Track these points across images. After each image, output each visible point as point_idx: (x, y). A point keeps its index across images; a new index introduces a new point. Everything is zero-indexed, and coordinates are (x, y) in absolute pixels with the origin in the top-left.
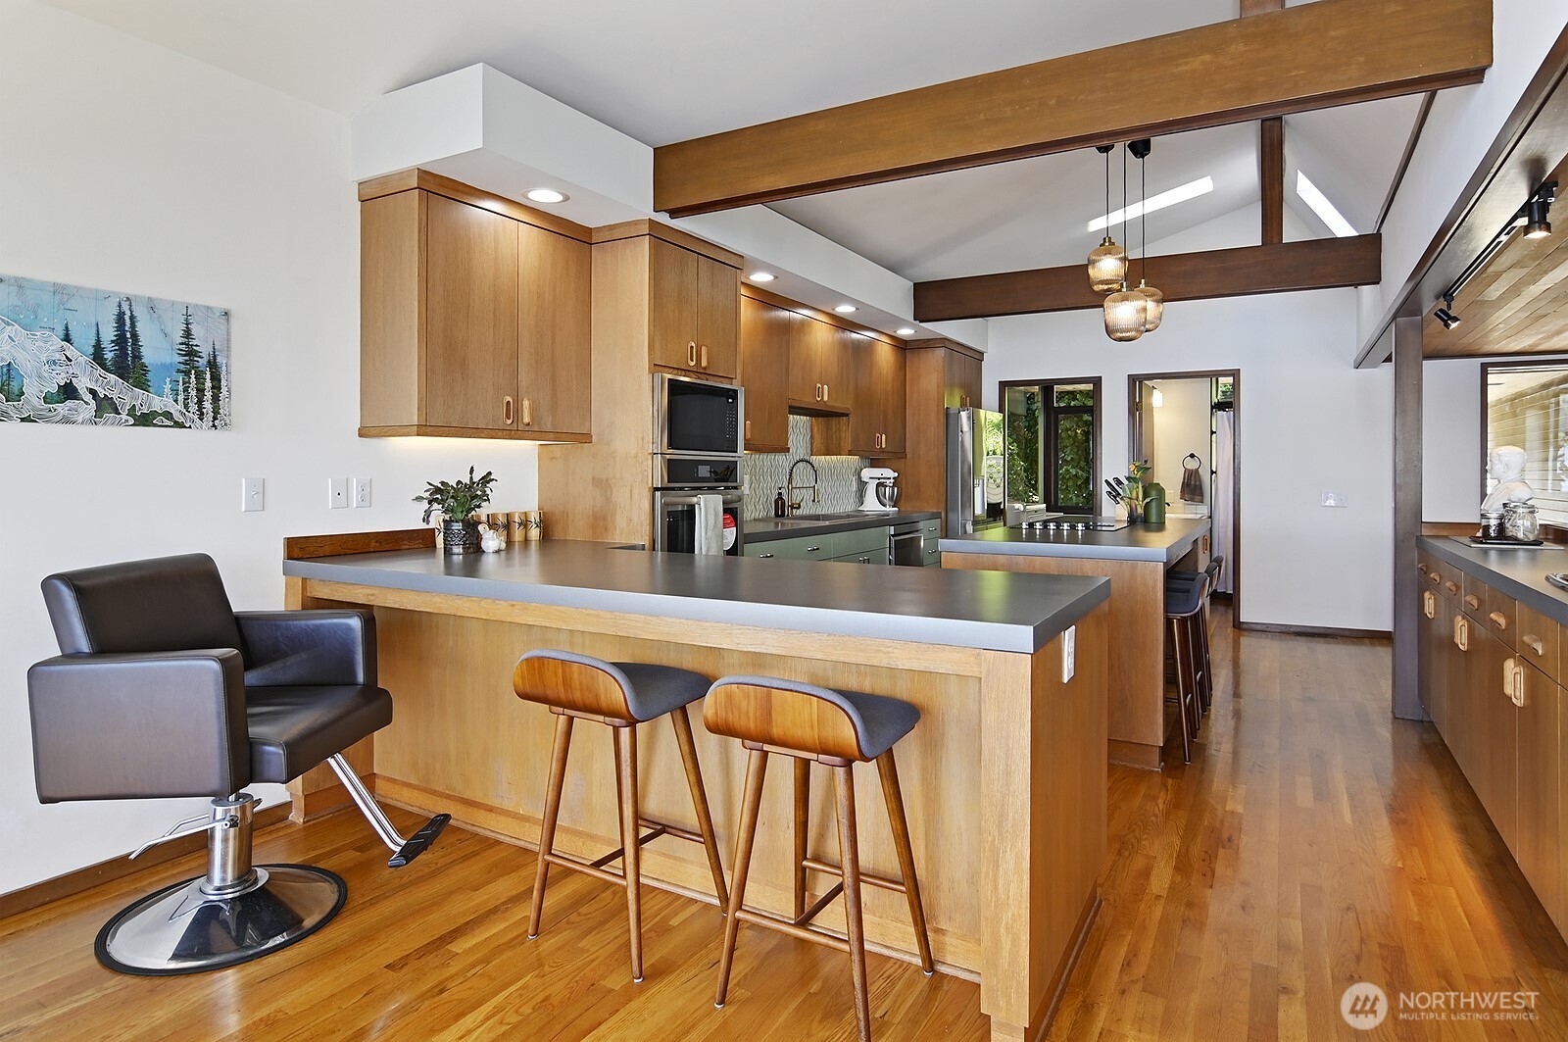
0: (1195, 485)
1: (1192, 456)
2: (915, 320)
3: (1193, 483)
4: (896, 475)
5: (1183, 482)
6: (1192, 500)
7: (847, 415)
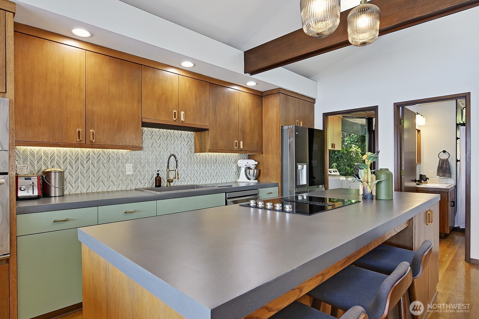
0: (446, 168)
1: (444, 152)
2: (245, 73)
3: (444, 166)
4: (257, 163)
5: (439, 166)
6: (444, 176)
7: (208, 130)
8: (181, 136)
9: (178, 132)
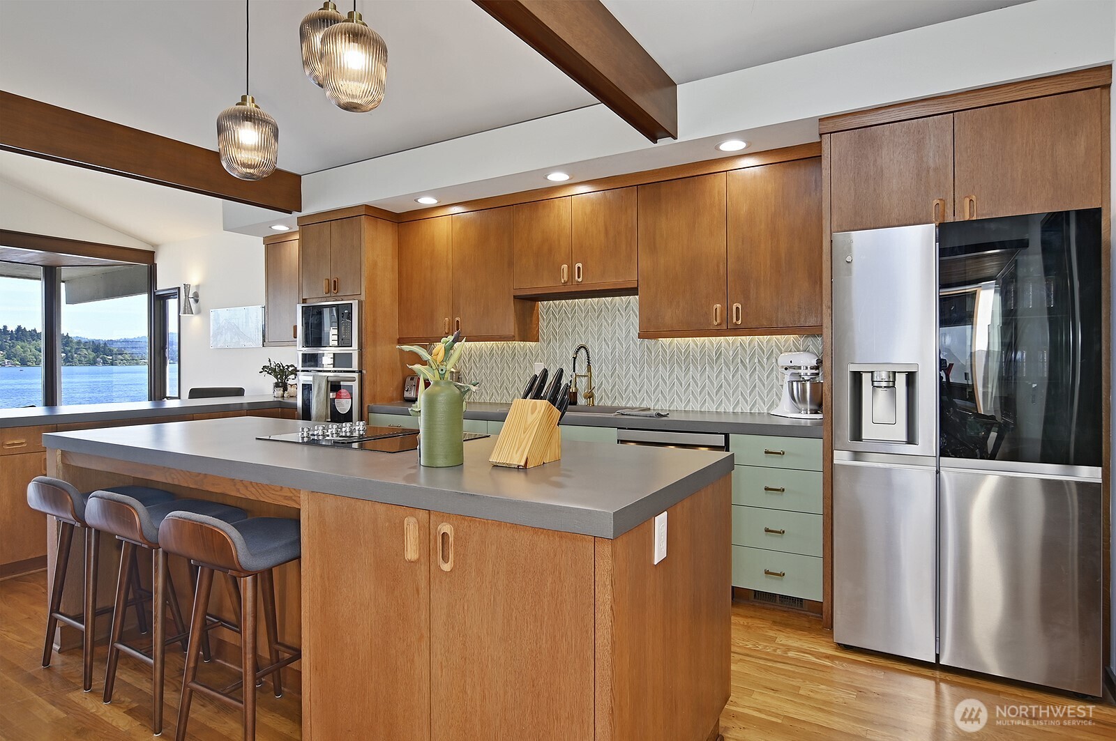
7: (636, 289)
8: (627, 307)
9: (622, 301)
